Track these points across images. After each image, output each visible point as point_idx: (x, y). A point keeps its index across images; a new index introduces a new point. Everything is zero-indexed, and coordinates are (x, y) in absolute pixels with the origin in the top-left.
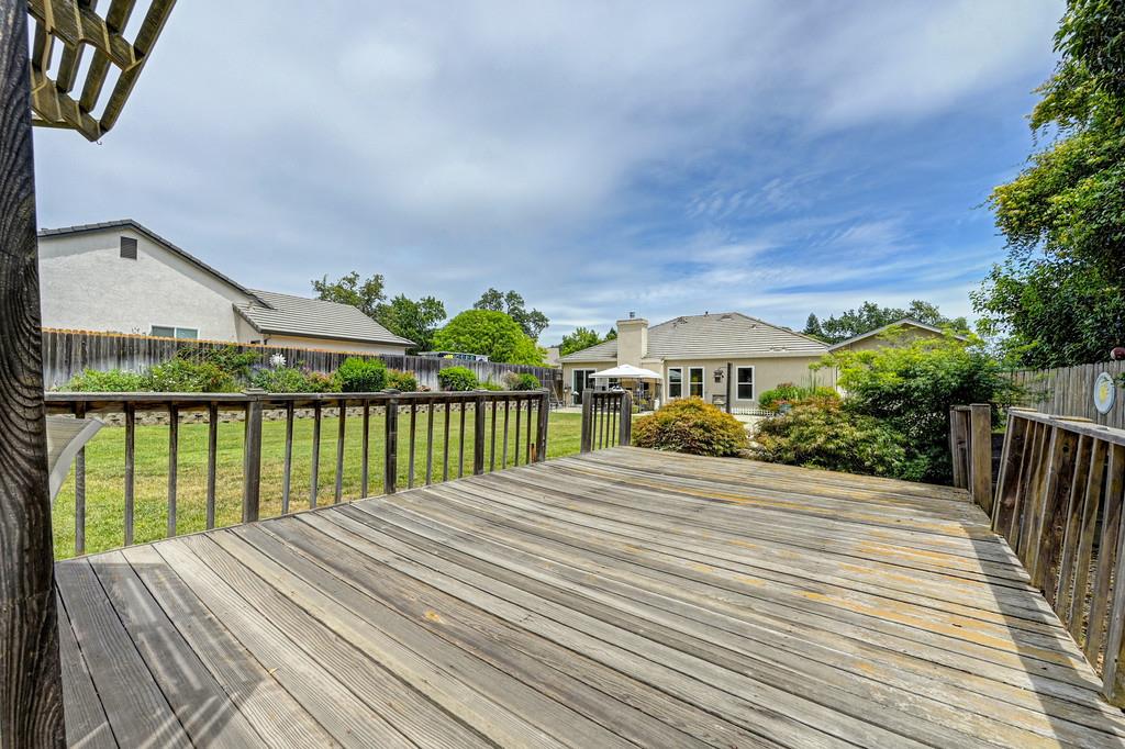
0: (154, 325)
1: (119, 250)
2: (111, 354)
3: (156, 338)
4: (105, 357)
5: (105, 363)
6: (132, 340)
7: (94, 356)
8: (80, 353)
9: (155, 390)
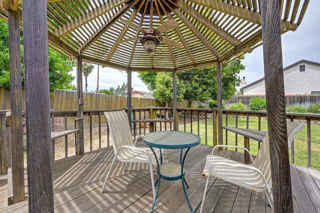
0: (312, 91)
1: (299, 70)
2: (298, 101)
3: (313, 95)
4: (296, 102)
5: (296, 104)
6: (304, 96)
7: (293, 102)
8: (289, 101)
9: (313, 112)
